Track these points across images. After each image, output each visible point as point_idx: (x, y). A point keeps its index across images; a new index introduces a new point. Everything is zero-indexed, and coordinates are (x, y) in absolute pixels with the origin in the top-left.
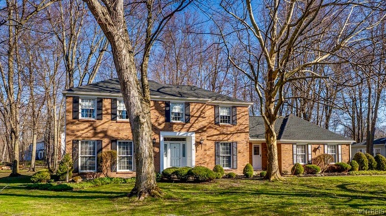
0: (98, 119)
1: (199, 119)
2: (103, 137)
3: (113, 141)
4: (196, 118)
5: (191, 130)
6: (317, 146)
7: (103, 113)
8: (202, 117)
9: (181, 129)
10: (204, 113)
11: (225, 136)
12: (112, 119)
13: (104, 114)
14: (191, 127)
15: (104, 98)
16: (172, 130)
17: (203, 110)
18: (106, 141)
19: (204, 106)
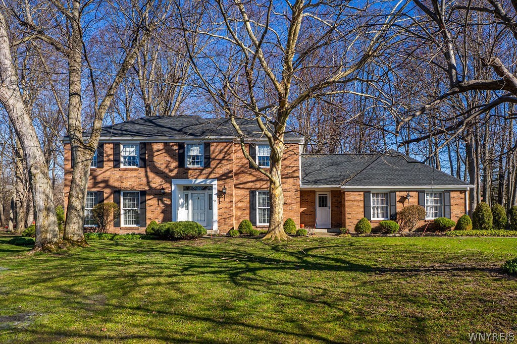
0: (98, 168)
1: (223, 162)
2: (104, 188)
3: (117, 192)
4: (218, 162)
5: (212, 176)
6: (404, 194)
7: (105, 159)
8: (227, 160)
9: (199, 175)
10: (229, 154)
11: (265, 183)
12: (115, 167)
13: (106, 161)
14: (211, 173)
15: (106, 143)
16: (187, 178)
17: (228, 150)
18: (107, 192)
19: (229, 146)
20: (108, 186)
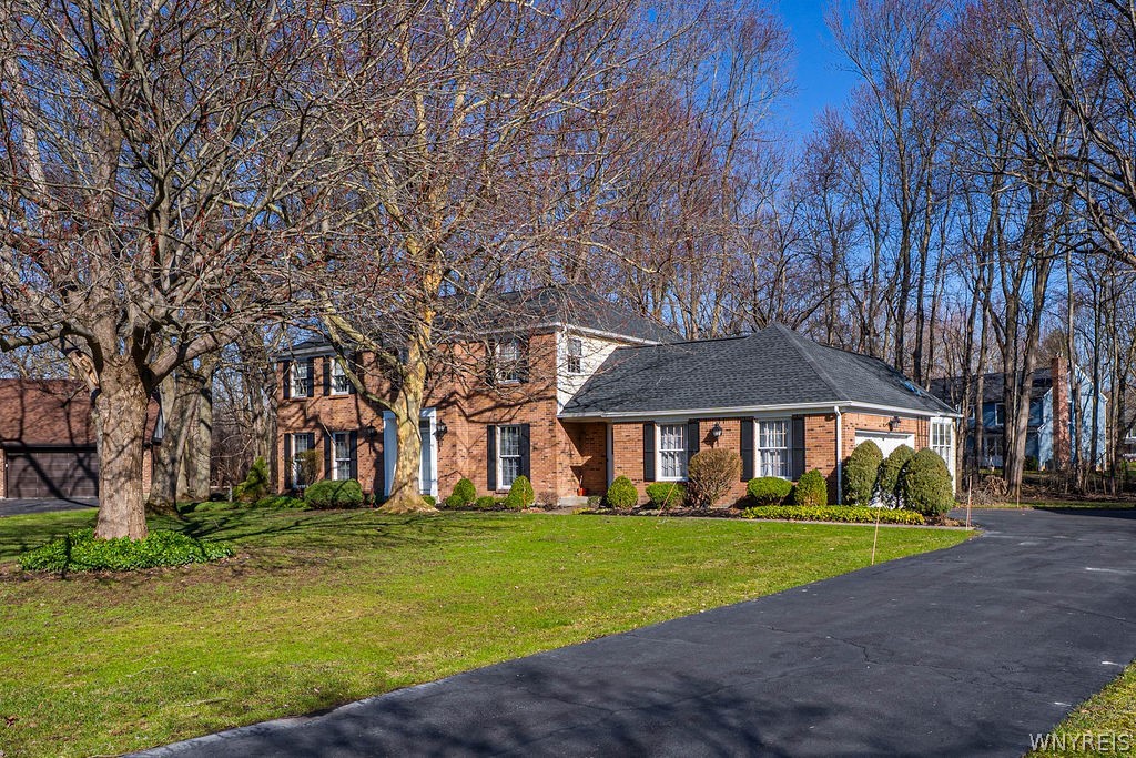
0: (309, 396)
2: (314, 428)
3: (327, 434)
5: (430, 402)
6: (712, 426)
7: (315, 383)
11: (506, 410)
12: (325, 394)
13: (316, 386)
14: (429, 396)
15: (315, 358)
20: (318, 425)
